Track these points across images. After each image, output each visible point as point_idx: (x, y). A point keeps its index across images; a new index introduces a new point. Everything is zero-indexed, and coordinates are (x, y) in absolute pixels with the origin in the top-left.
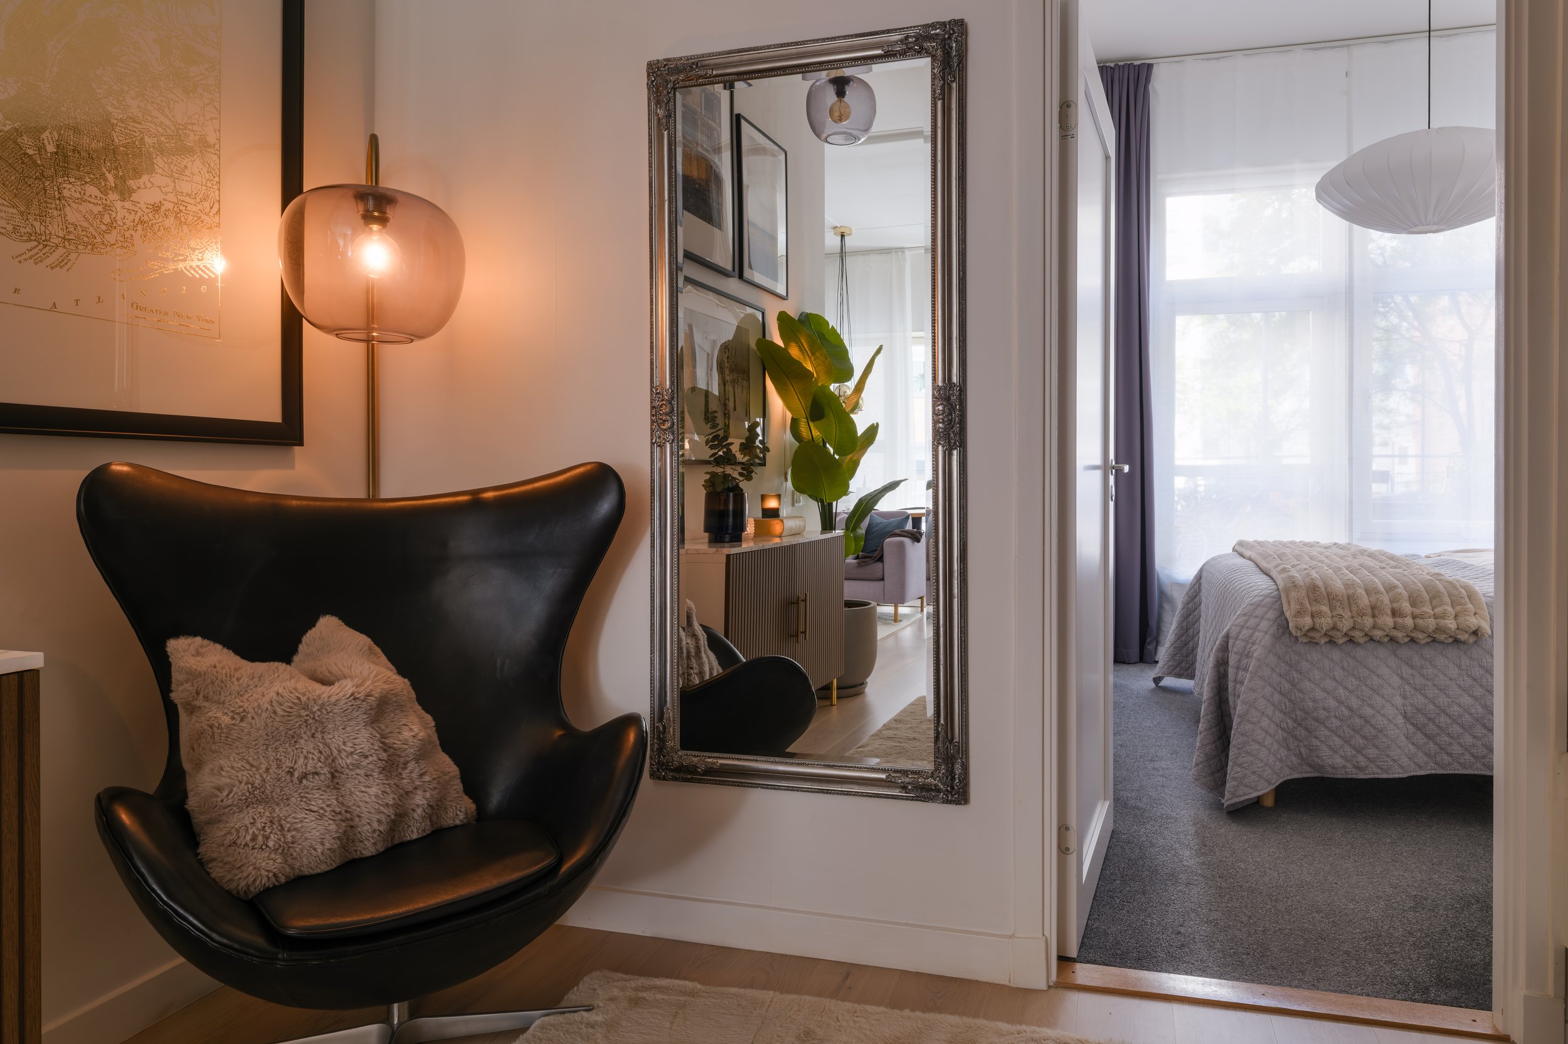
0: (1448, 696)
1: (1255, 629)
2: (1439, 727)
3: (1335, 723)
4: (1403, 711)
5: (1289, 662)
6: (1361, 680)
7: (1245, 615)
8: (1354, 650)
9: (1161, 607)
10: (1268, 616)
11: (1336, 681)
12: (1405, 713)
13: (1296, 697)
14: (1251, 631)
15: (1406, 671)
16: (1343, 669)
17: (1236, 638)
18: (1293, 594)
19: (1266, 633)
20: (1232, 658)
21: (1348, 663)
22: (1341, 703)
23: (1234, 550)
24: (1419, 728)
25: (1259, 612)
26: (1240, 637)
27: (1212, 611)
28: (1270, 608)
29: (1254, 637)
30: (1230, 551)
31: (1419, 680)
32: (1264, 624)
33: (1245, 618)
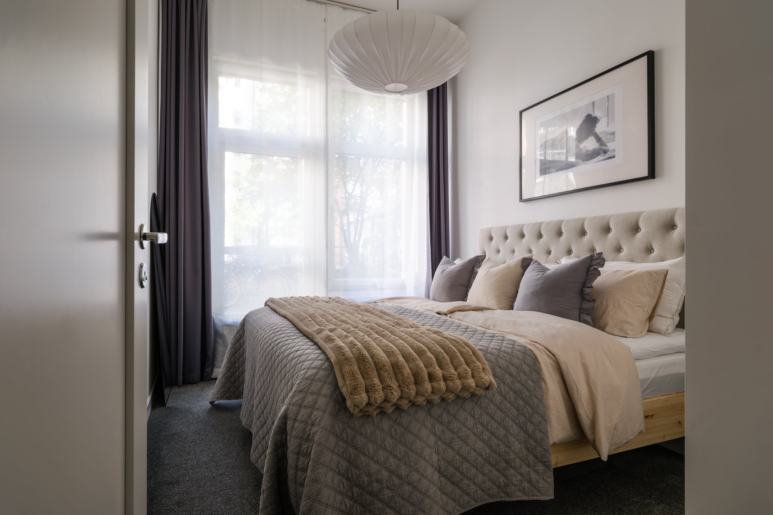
0: (468, 445)
1: (313, 407)
2: (462, 473)
3: (387, 493)
4: (438, 467)
5: (345, 439)
6: (407, 446)
7: (301, 391)
8: (399, 417)
9: (215, 341)
10: (324, 391)
11: (387, 450)
12: (439, 468)
13: (352, 474)
14: (309, 411)
15: (438, 428)
16: (392, 437)
17: (295, 420)
18: (347, 368)
19: (324, 411)
20: (292, 443)
21: (396, 430)
22: (392, 472)
23: (266, 304)
24: (450, 479)
25: (315, 387)
26: (299, 418)
27: (260, 367)
28: (325, 382)
29: (313, 417)
30: (263, 306)
31: (448, 435)
32: (322, 401)
33: (301, 395)
